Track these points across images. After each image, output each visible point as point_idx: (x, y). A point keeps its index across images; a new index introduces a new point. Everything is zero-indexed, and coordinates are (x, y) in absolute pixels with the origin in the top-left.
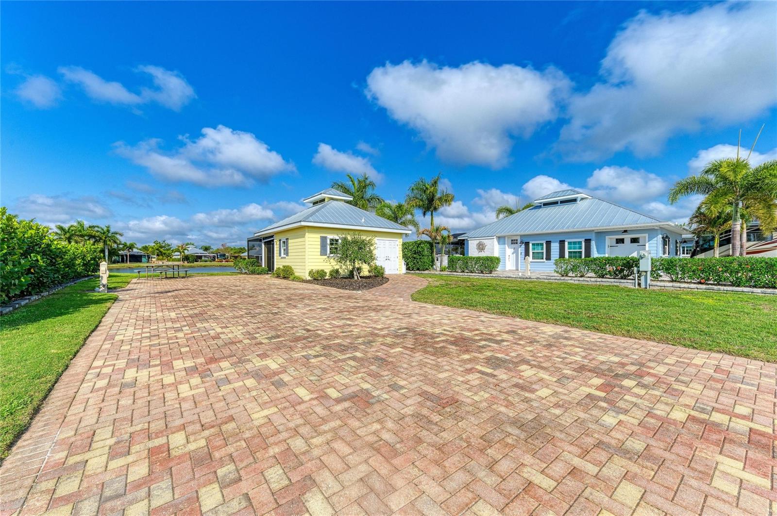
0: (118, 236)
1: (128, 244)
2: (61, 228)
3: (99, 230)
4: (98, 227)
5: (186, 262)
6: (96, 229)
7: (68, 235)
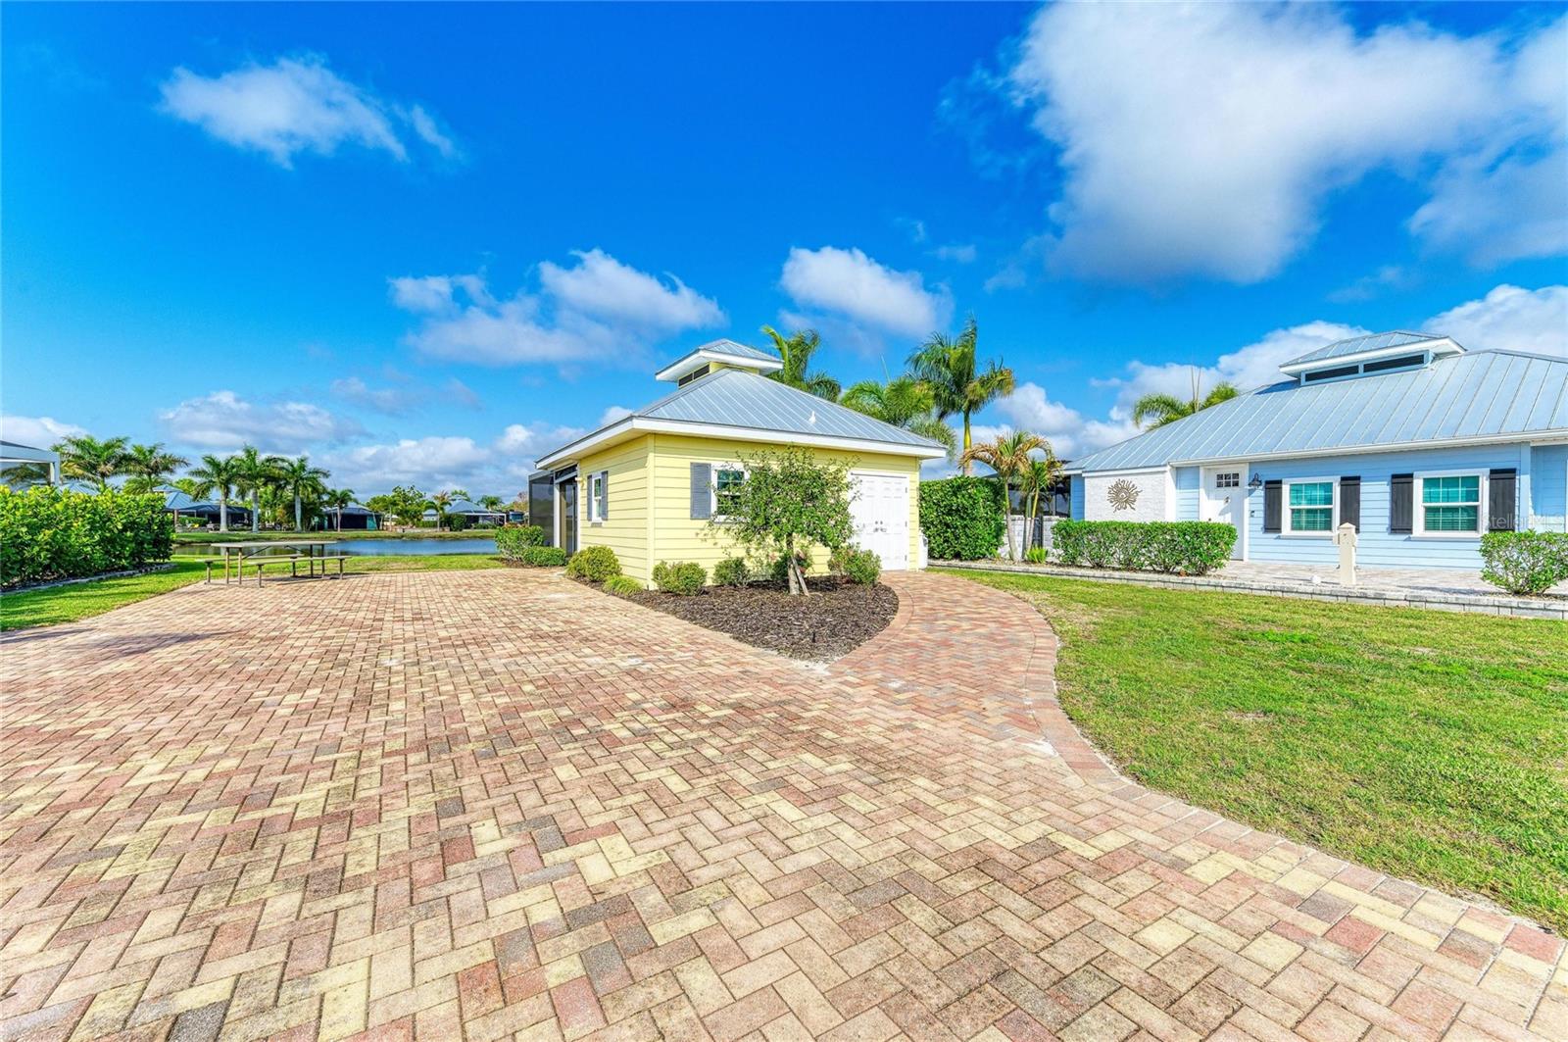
0: (322, 480)
1: (339, 492)
2: (212, 462)
3: (285, 465)
4: (283, 460)
5: (447, 529)
6: (280, 464)
7: (224, 476)
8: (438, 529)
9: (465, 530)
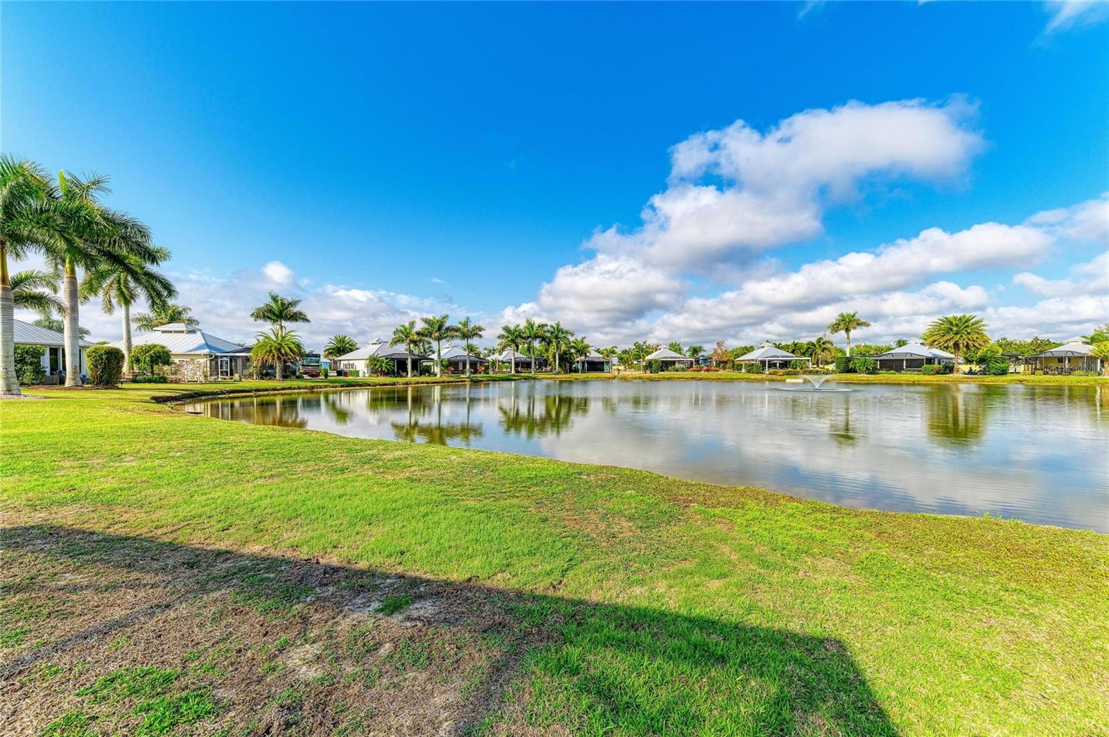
5: (648, 372)
8: (641, 372)
9: (660, 373)
